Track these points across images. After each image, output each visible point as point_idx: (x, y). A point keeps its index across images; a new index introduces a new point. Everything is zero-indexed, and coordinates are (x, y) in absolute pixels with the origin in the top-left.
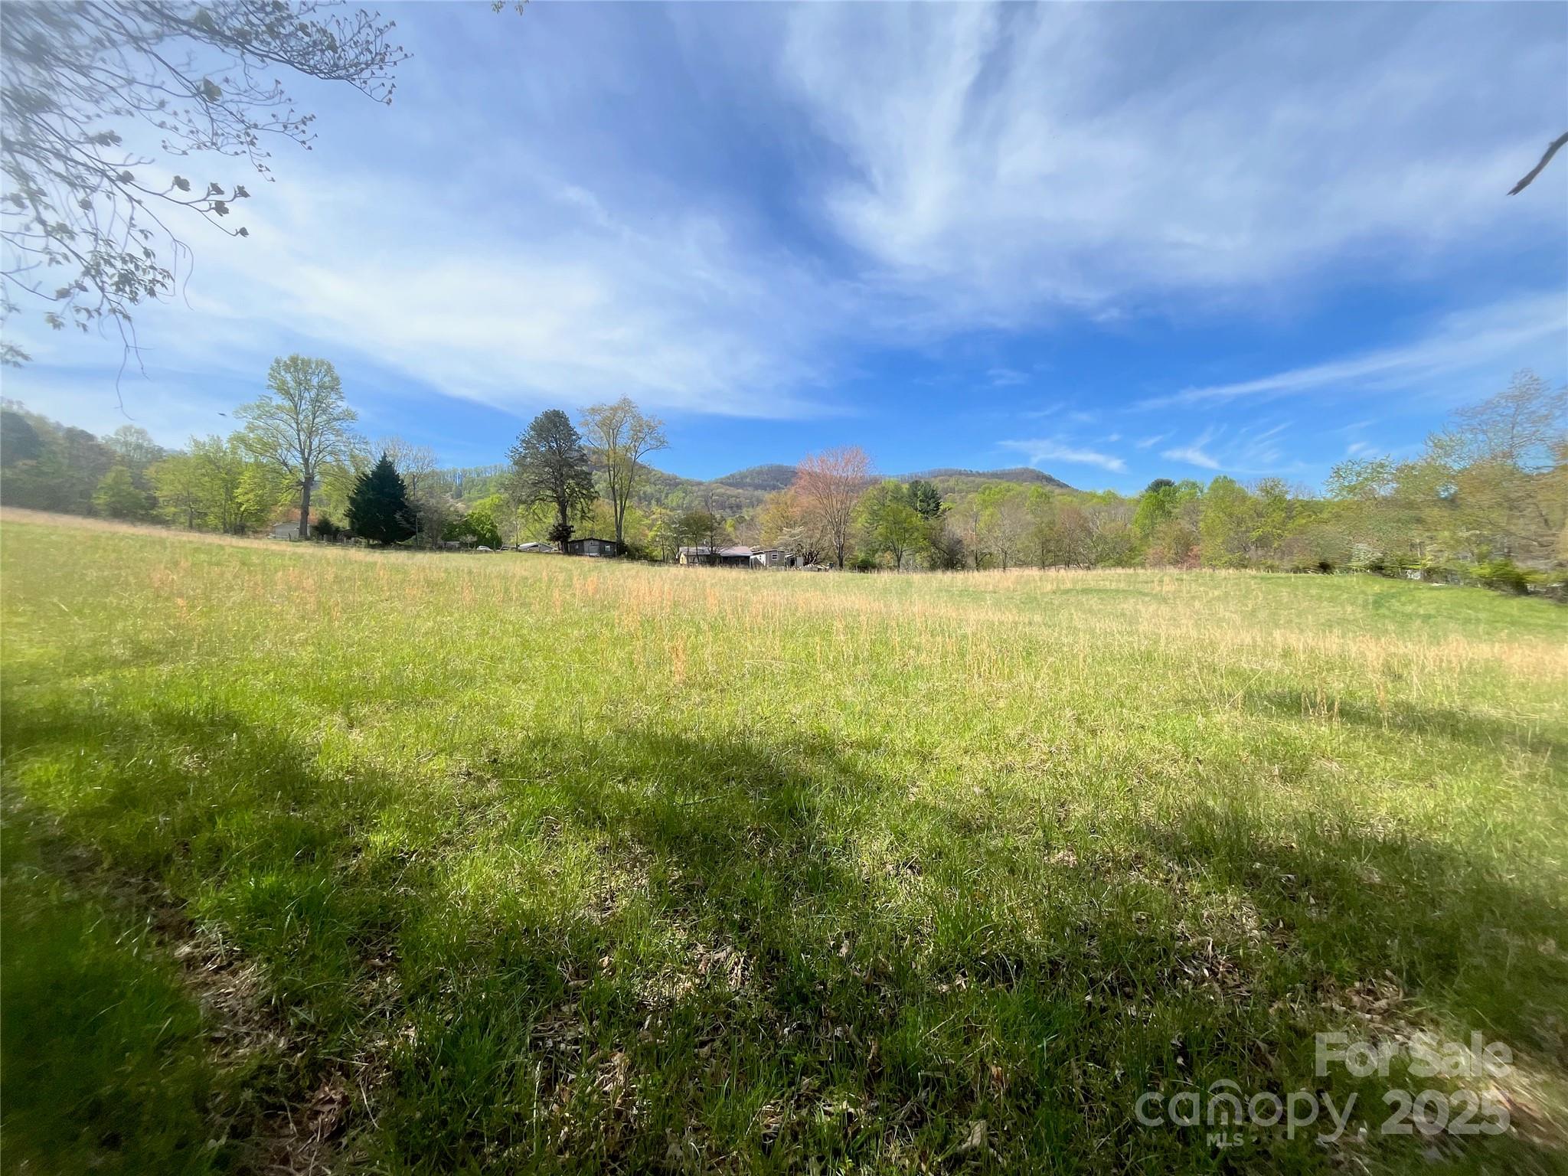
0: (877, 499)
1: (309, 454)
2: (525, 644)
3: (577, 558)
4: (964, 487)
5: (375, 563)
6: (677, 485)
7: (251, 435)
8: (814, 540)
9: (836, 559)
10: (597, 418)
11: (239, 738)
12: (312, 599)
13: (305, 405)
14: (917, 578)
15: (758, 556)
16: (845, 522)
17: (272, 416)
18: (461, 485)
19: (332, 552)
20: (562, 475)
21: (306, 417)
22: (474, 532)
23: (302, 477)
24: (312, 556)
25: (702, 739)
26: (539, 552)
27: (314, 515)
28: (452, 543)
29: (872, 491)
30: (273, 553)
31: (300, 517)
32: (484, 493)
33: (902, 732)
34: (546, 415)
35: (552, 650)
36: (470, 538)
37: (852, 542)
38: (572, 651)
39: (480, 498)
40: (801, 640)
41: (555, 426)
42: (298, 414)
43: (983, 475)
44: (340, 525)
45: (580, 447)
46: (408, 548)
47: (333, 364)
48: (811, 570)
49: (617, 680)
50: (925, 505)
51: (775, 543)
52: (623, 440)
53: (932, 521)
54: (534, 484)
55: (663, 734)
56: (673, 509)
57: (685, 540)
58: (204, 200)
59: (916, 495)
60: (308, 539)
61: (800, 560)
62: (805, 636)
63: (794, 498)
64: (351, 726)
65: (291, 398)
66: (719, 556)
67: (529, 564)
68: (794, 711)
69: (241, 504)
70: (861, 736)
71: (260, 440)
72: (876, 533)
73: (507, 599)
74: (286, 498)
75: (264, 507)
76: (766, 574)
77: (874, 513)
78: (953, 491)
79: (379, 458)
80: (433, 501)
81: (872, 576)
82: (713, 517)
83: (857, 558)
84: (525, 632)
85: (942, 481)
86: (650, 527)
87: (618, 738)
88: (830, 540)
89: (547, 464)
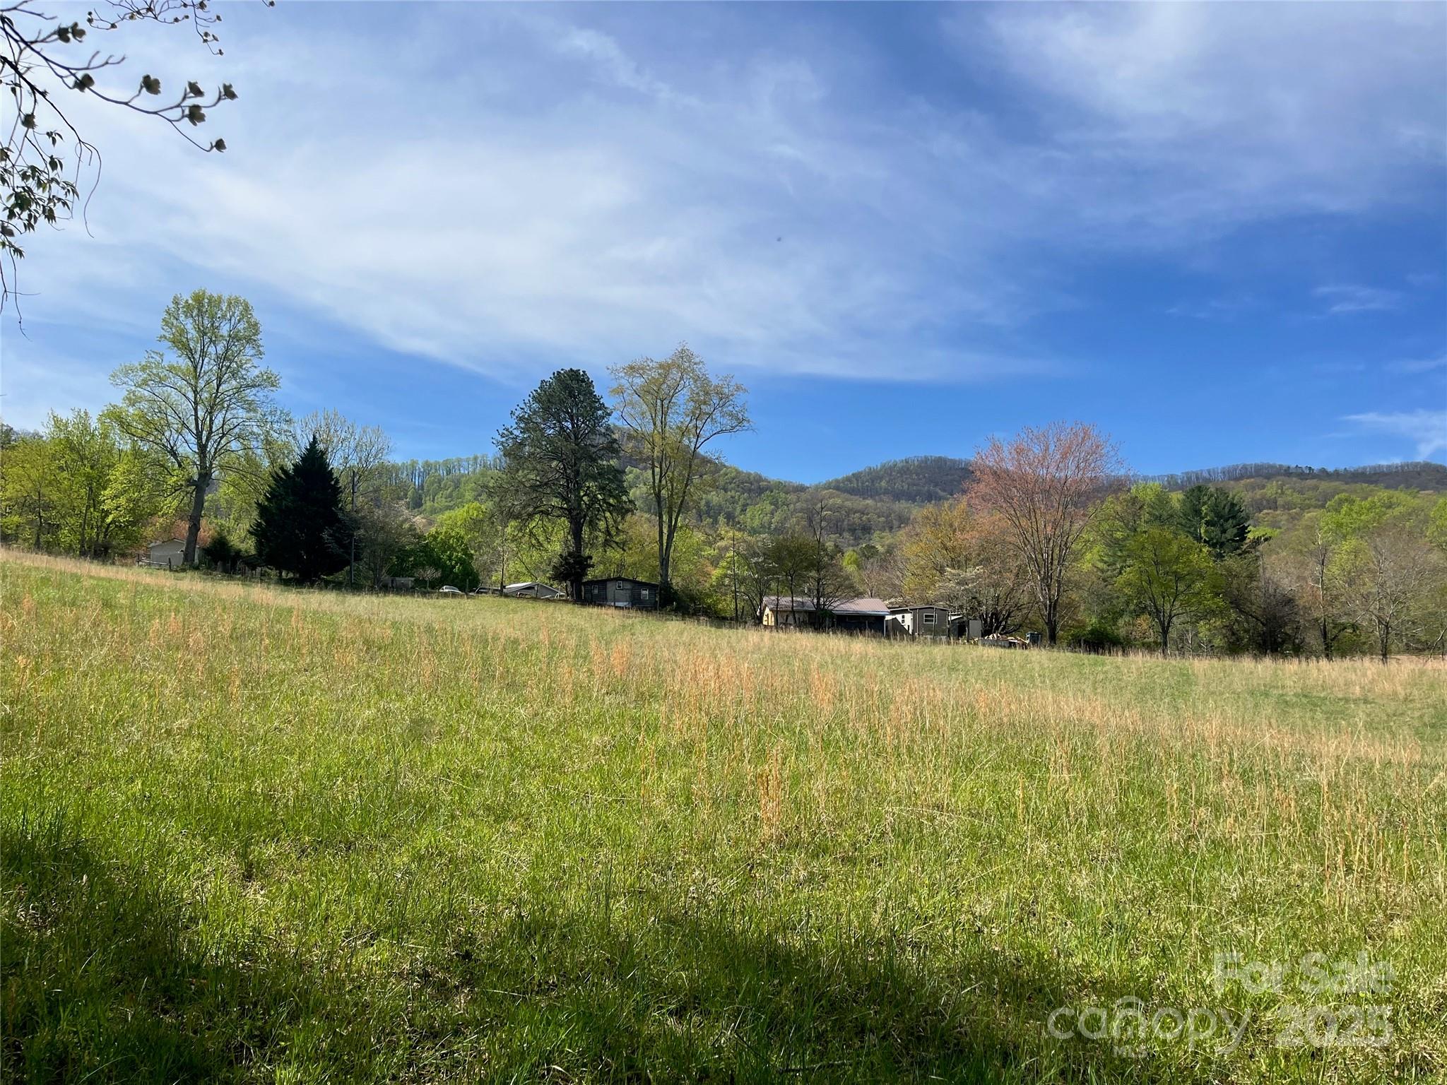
0: (1122, 519)
1: (208, 440)
2: (514, 753)
3: (594, 611)
4: (1296, 498)
5: (290, 611)
6: (761, 491)
7: (131, 410)
8: (1001, 591)
9: (1041, 624)
10: (639, 381)
11: (91, 883)
12: (200, 666)
13: (209, 365)
14: (1201, 666)
15: (899, 617)
16: (1062, 560)
17: (161, 381)
18: (422, 487)
19: (230, 590)
20: (577, 473)
21: (208, 383)
22: (437, 563)
23: (194, 472)
24: (202, 594)
25: (813, 948)
26: (536, 599)
27: (207, 531)
28: (402, 580)
29: (1112, 505)
30: (148, 589)
31: (186, 534)
32: (455, 500)
33: (1195, 970)
34: (558, 376)
35: (558, 767)
36: (430, 573)
37: (1074, 596)
38: (591, 770)
39: (449, 508)
40: (987, 775)
41: (571, 395)
42: (197, 378)
43: (1337, 475)
44: (243, 547)
45: (608, 428)
46: (338, 586)
47: (251, 303)
48: (995, 644)
49: (664, 826)
50: (1215, 531)
51: (931, 594)
52: (677, 418)
53: (1231, 562)
54: (534, 488)
55: (743, 932)
56: (753, 532)
57: (773, 585)
58: (178, 106)
59: (1197, 512)
60: (197, 568)
61: (975, 626)
62: (993, 769)
63: (967, 515)
64: (248, 877)
65: (190, 353)
66: (831, 615)
67: (517, 617)
68: (978, 909)
69: (107, 513)
70: (1110, 970)
71: (142, 416)
72: (1121, 579)
73: (486, 676)
74: (170, 504)
75: (139, 516)
76: (916, 648)
77: (1115, 544)
78: (1273, 505)
79: (305, 443)
80: (379, 513)
81: (1112, 662)
82: (820, 546)
83: (1082, 625)
84: (515, 733)
85: (1253, 488)
86: (715, 562)
87: (668, 932)
88: (1033, 594)
89: (556, 454)
